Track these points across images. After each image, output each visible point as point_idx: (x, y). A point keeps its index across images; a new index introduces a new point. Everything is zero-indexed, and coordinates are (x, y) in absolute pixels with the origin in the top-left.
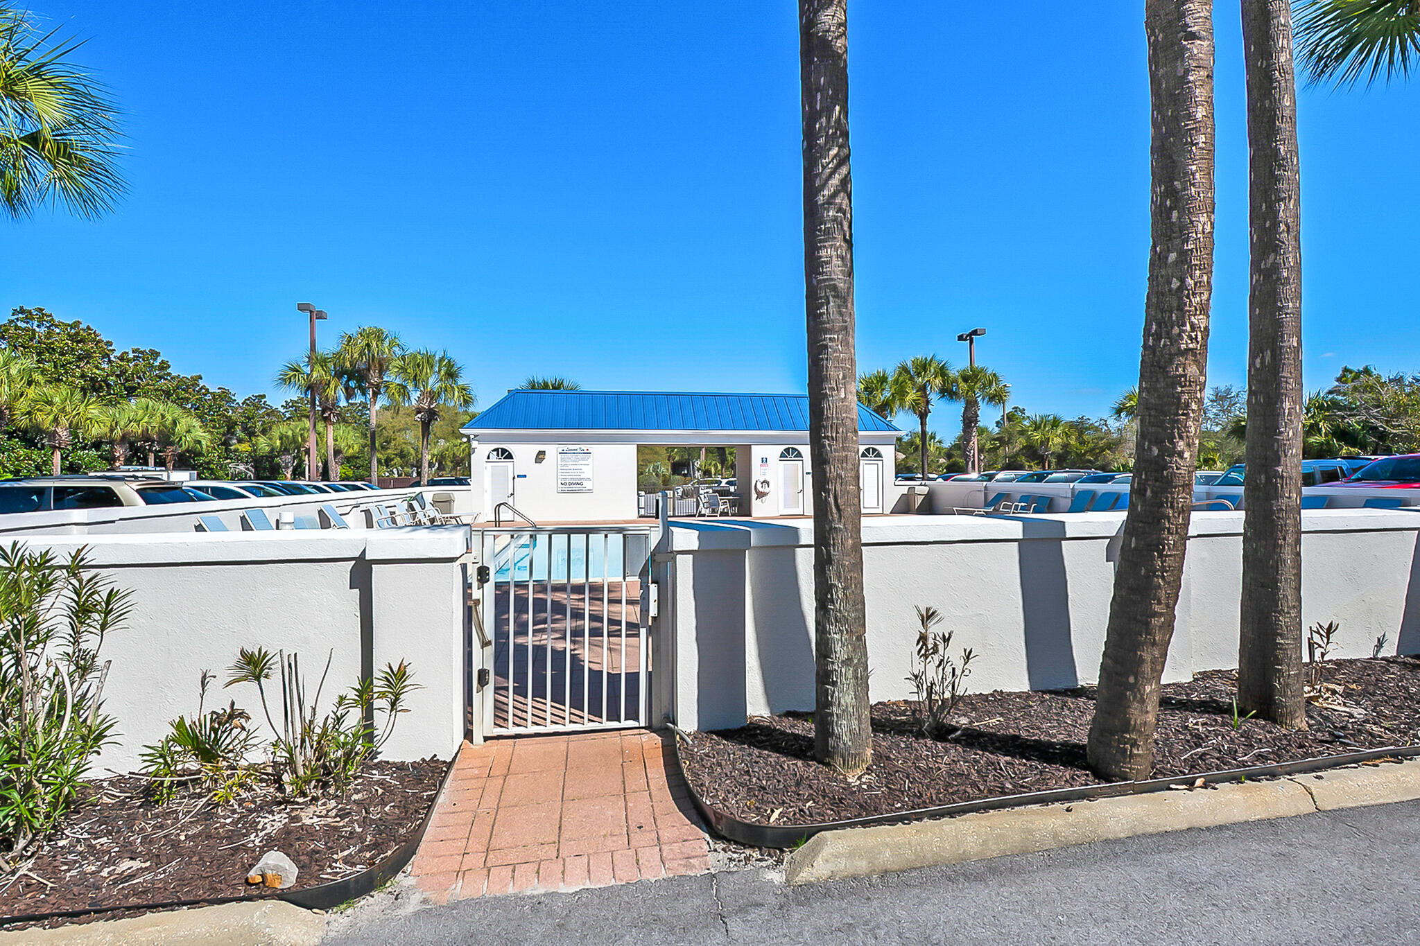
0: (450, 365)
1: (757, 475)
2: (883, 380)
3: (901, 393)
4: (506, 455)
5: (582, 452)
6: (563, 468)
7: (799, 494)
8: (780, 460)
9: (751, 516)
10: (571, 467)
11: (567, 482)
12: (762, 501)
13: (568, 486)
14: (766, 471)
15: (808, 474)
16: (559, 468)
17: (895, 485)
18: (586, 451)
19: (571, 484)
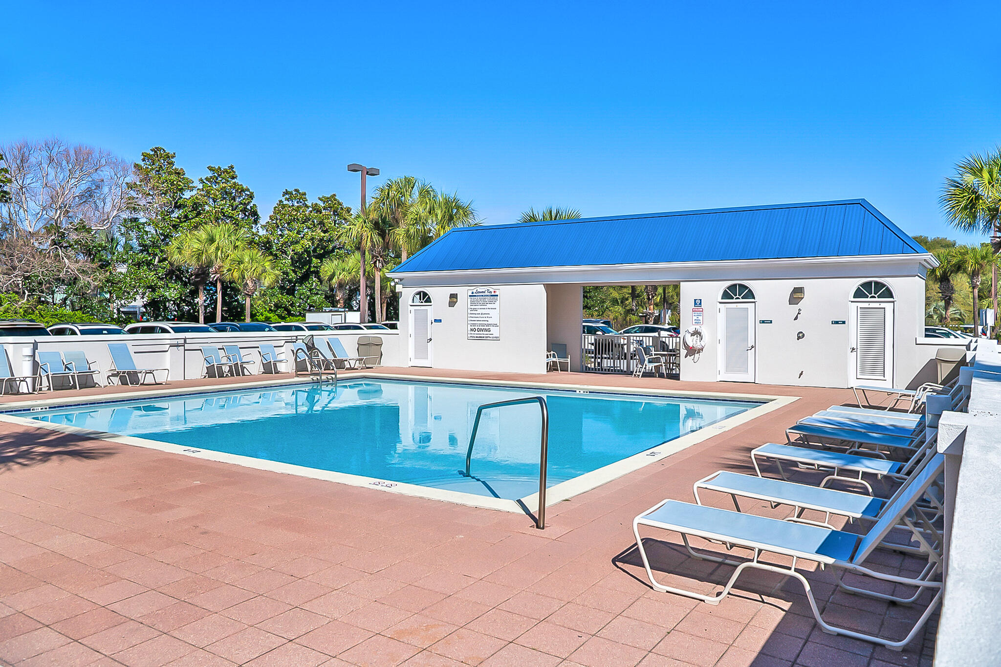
1: (688, 323)
4: (425, 298)
5: (490, 294)
6: (472, 312)
7: (749, 351)
8: (720, 303)
9: (679, 380)
10: (479, 311)
11: (476, 328)
12: (693, 360)
13: (476, 332)
14: (700, 318)
15: (763, 322)
16: (469, 312)
17: (916, 344)
18: (493, 294)
19: (479, 330)
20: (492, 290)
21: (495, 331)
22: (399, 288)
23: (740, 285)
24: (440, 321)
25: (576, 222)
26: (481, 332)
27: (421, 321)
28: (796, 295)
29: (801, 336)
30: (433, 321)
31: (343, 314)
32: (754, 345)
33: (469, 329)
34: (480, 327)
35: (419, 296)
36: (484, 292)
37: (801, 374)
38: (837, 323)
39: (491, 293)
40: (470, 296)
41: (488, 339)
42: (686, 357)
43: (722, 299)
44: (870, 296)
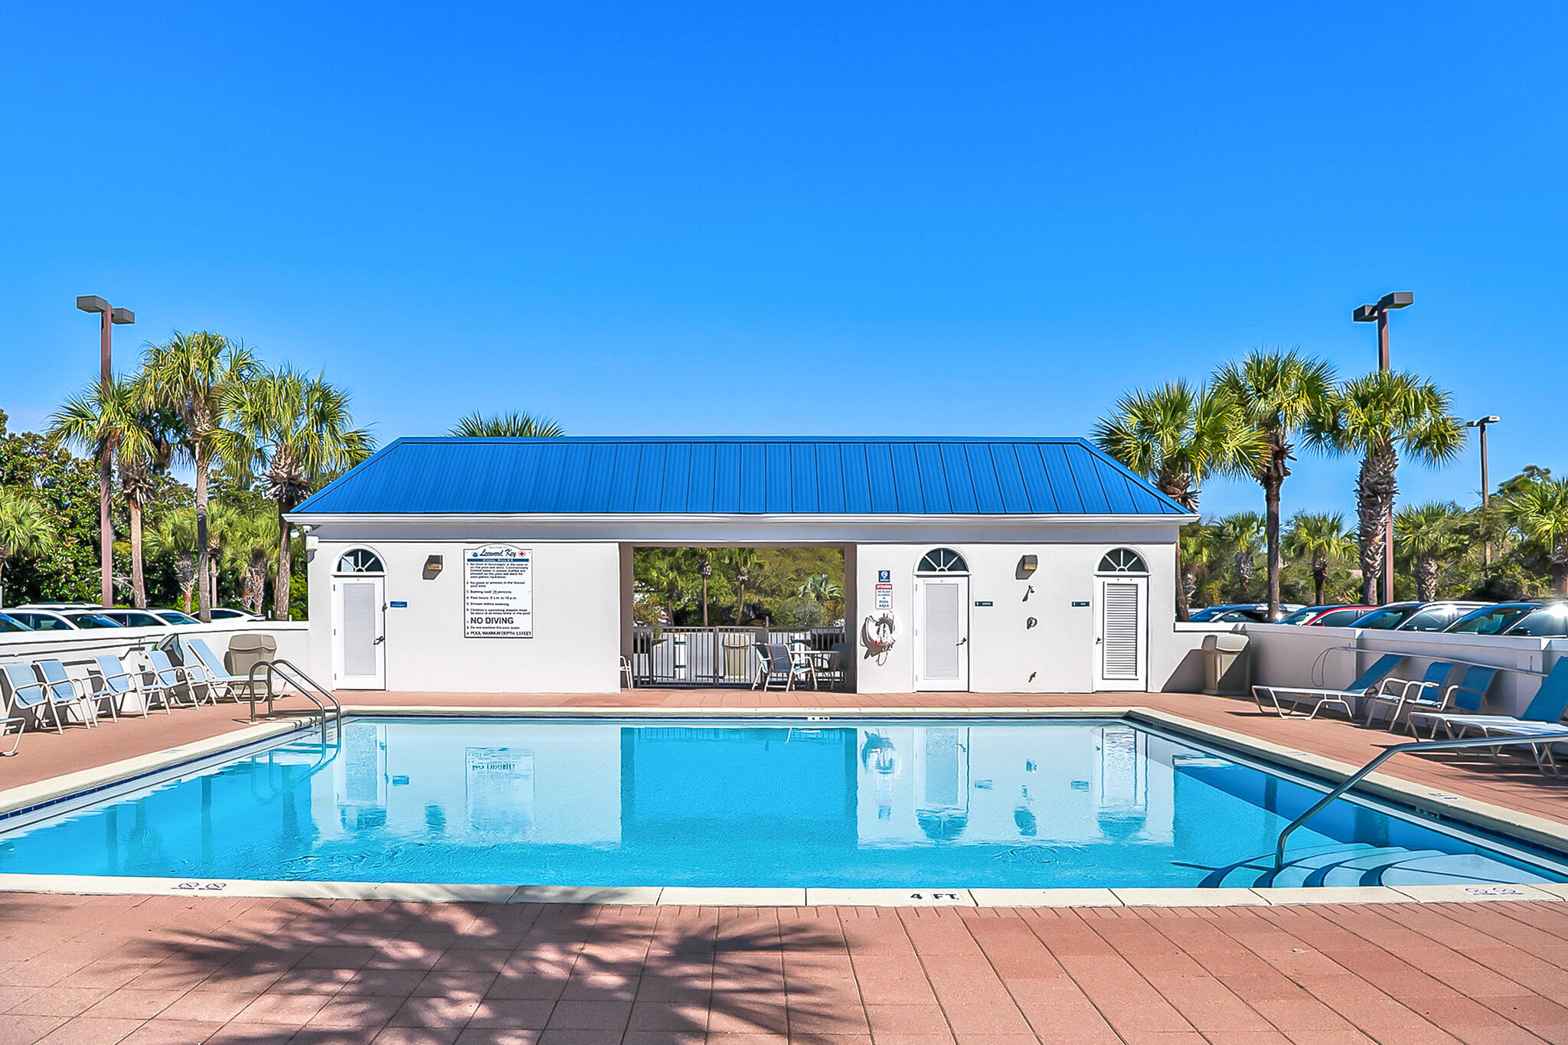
0: (326, 397)
1: (868, 607)
2: (1176, 406)
3: (1217, 433)
4: (369, 563)
5: (512, 557)
6: (474, 589)
7: (959, 646)
8: (916, 576)
9: (855, 692)
10: (489, 587)
11: (484, 617)
12: (878, 660)
13: (484, 624)
14: (888, 598)
15: (981, 604)
16: (468, 587)
17: (1175, 631)
18: (518, 557)
19: (489, 621)
20: (517, 551)
21: (522, 623)
22: (312, 542)
23: (946, 551)
24: (405, 604)
26: (494, 625)
27: (357, 608)
28: (1025, 567)
29: (1032, 623)
30: (388, 605)
32: (966, 638)
33: (468, 619)
34: (491, 616)
35: (352, 558)
36: (501, 554)
37: (1033, 676)
38: (1078, 604)
39: (515, 554)
40: (469, 560)
41: (509, 635)
42: (865, 658)
43: (919, 570)
44: (1118, 568)
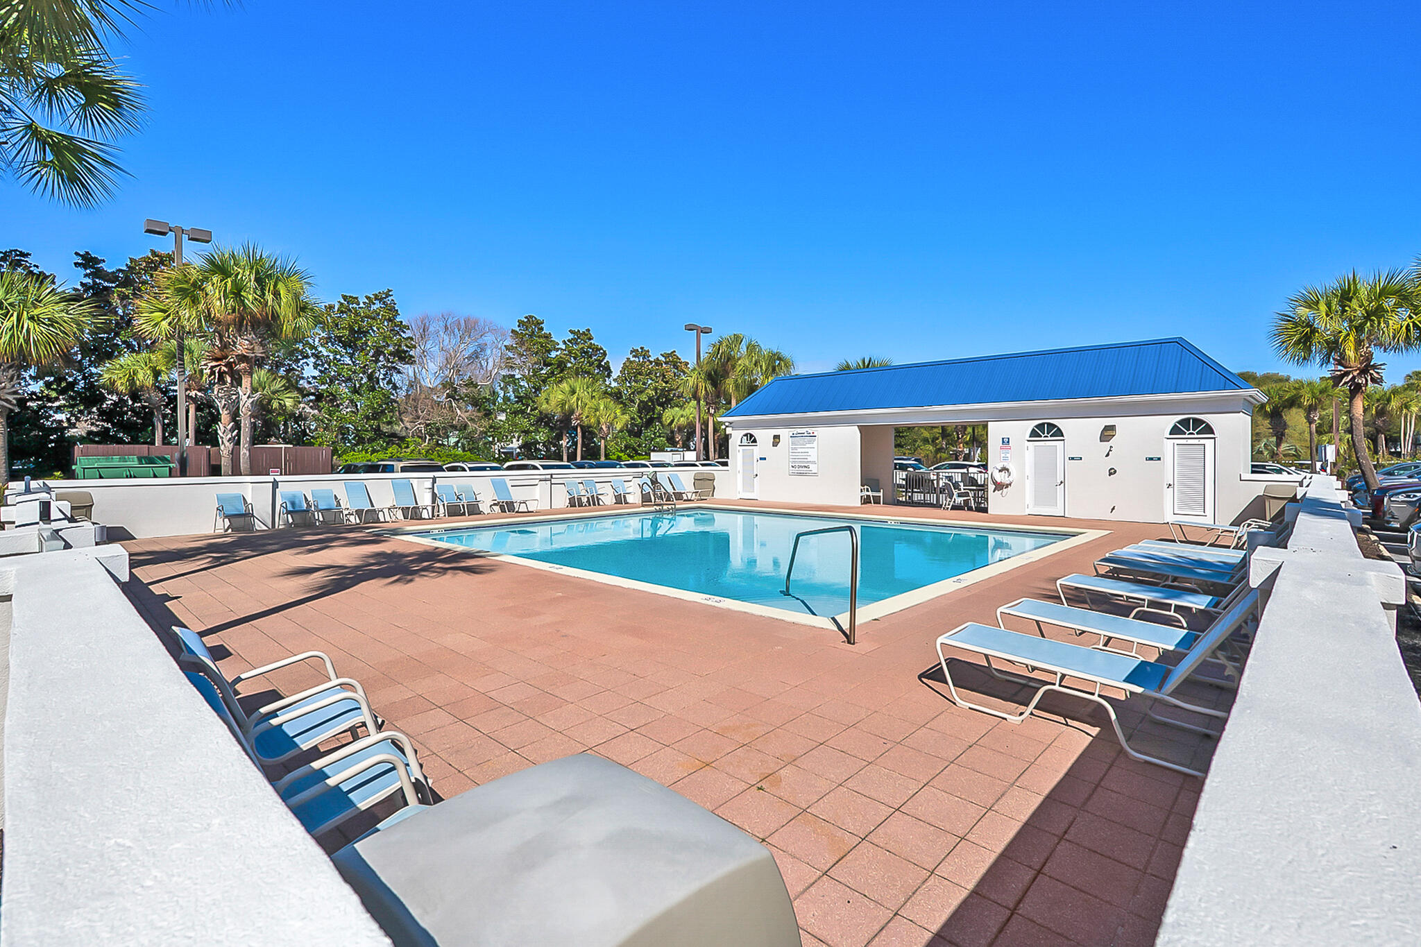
1: (995, 460)
4: (752, 439)
6: (793, 451)
7: (1058, 487)
8: (1028, 441)
9: (987, 513)
10: (799, 450)
11: (797, 465)
12: (1001, 494)
13: (797, 469)
14: (1008, 455)
15: (1073, 459)
16: (791, 451)
17: (1241, 480)
18: (812, 435)
19: (800, 467)
20: (811, 432)
21: (813, 468)
22: (729, 431)
23: (1049, 424)
24: (765, 459)
25: (886, 368)
26: (801, 469)
27: (748, 460)
28: (1107, 433)
29: (1112, 472)
30: (759, 459)
31: (682, 453)
32: (1063, 481)
33: (790, 466)
34: (800, 465)
35: (746, 437)
36: (804, 433)
37: (1113, 509)
38: (1151, 459)
39: (810, 434)
40: (791, 437)
41: (808, 474)
42: (994, 491)
43: (1030, 437)
44: (1188, 433)
